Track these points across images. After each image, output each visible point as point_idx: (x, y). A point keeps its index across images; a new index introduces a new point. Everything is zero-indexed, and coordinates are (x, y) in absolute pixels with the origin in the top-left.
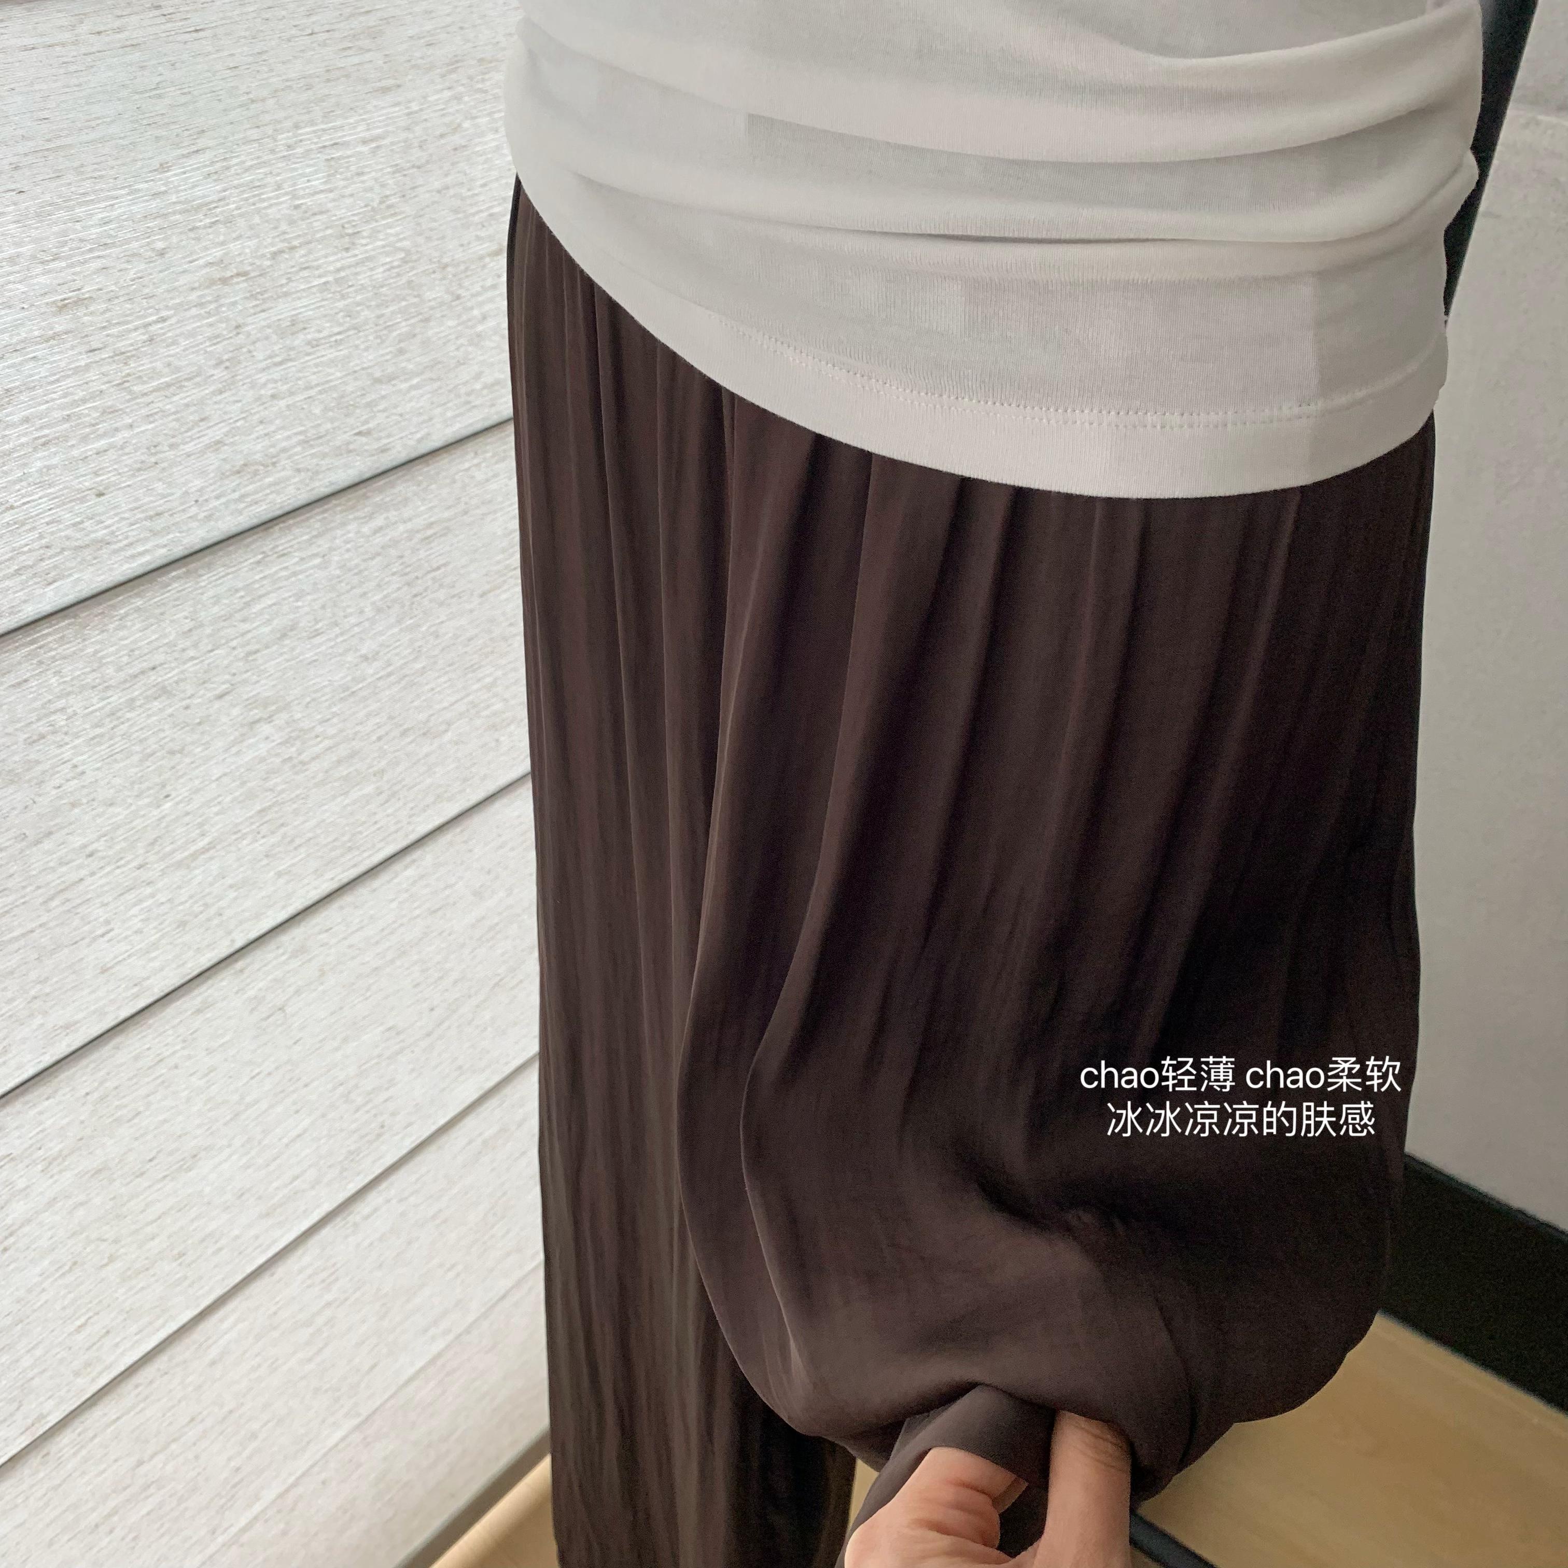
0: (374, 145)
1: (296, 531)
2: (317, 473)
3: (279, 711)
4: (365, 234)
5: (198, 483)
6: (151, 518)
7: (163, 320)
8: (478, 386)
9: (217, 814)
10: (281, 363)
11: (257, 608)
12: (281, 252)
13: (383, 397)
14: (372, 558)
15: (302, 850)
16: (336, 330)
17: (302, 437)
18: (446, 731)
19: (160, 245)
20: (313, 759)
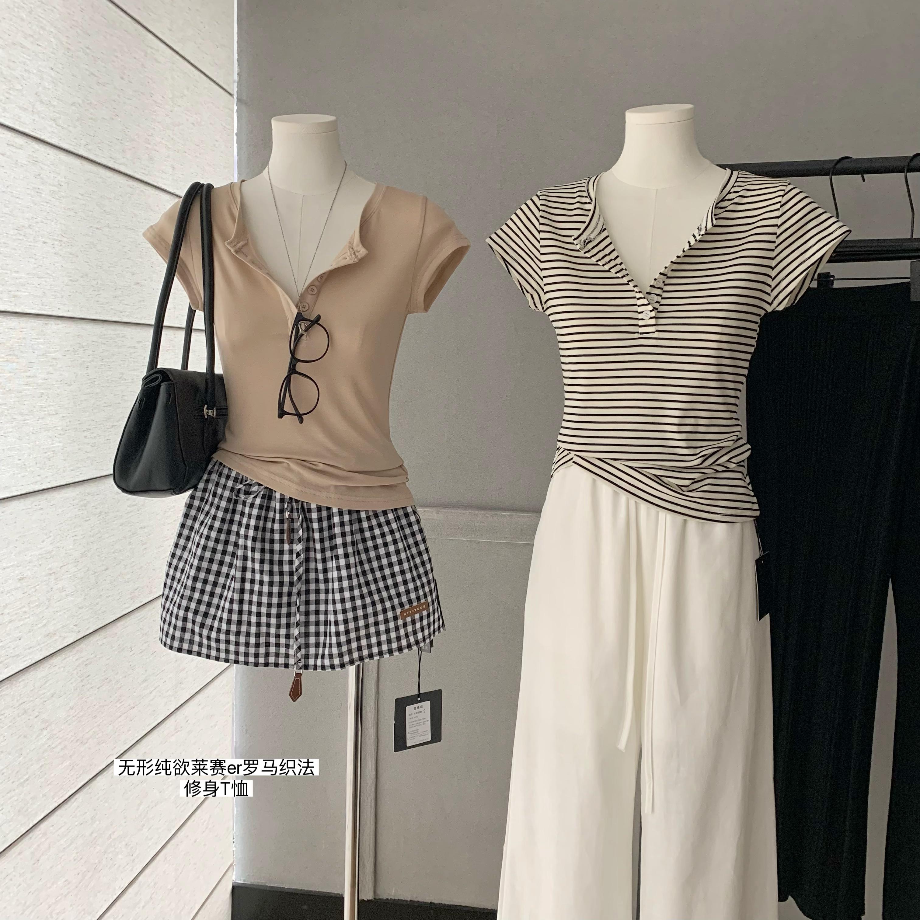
0: (83, 536)
1: (59, 658)
2: (64, 638)
3: (48, 726)
4: (80, 562)
5: (39, 638)
6: (29, 649)
7: (38, 585)
8: (100, 612)
9: (32, 765)
10: (59, 601)
11: (47, 684)
12: (62, 566)
13: (80, 614)
14: (74, 670)
15: (50, 786)
16: (72, 591)
17: (61, 625)
18: (87, 743)
19: (40, 563)
20: (56, 747)
